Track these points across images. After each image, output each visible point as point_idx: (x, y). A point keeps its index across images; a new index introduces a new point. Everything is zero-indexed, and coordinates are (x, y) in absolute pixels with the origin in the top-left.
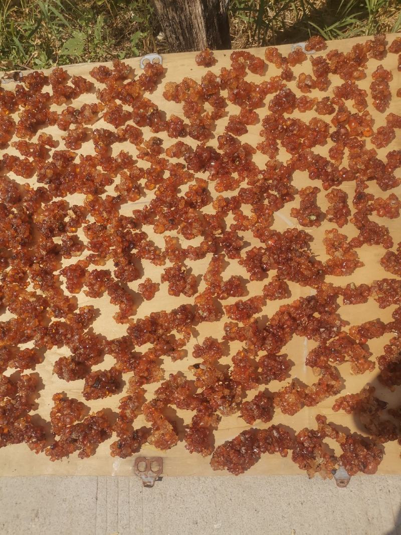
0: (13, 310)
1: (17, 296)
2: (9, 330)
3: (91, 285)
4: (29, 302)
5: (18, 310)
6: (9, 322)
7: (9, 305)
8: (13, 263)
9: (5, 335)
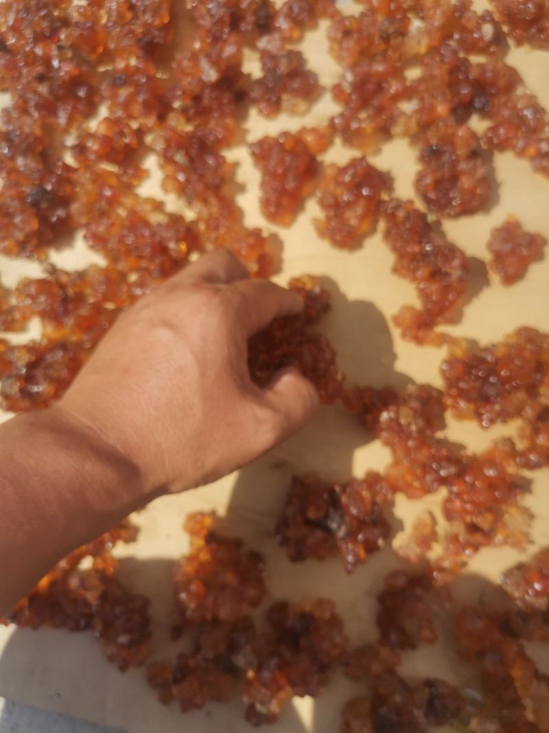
0: (98, 242)
1: (112, 202)
2: (80, 298)
3: (335, 208)
4: (146, 224)
5: (112, 244)
6: (81, 276)
7: (87, 226)
8: (114, 97)
9: (66, 313)
